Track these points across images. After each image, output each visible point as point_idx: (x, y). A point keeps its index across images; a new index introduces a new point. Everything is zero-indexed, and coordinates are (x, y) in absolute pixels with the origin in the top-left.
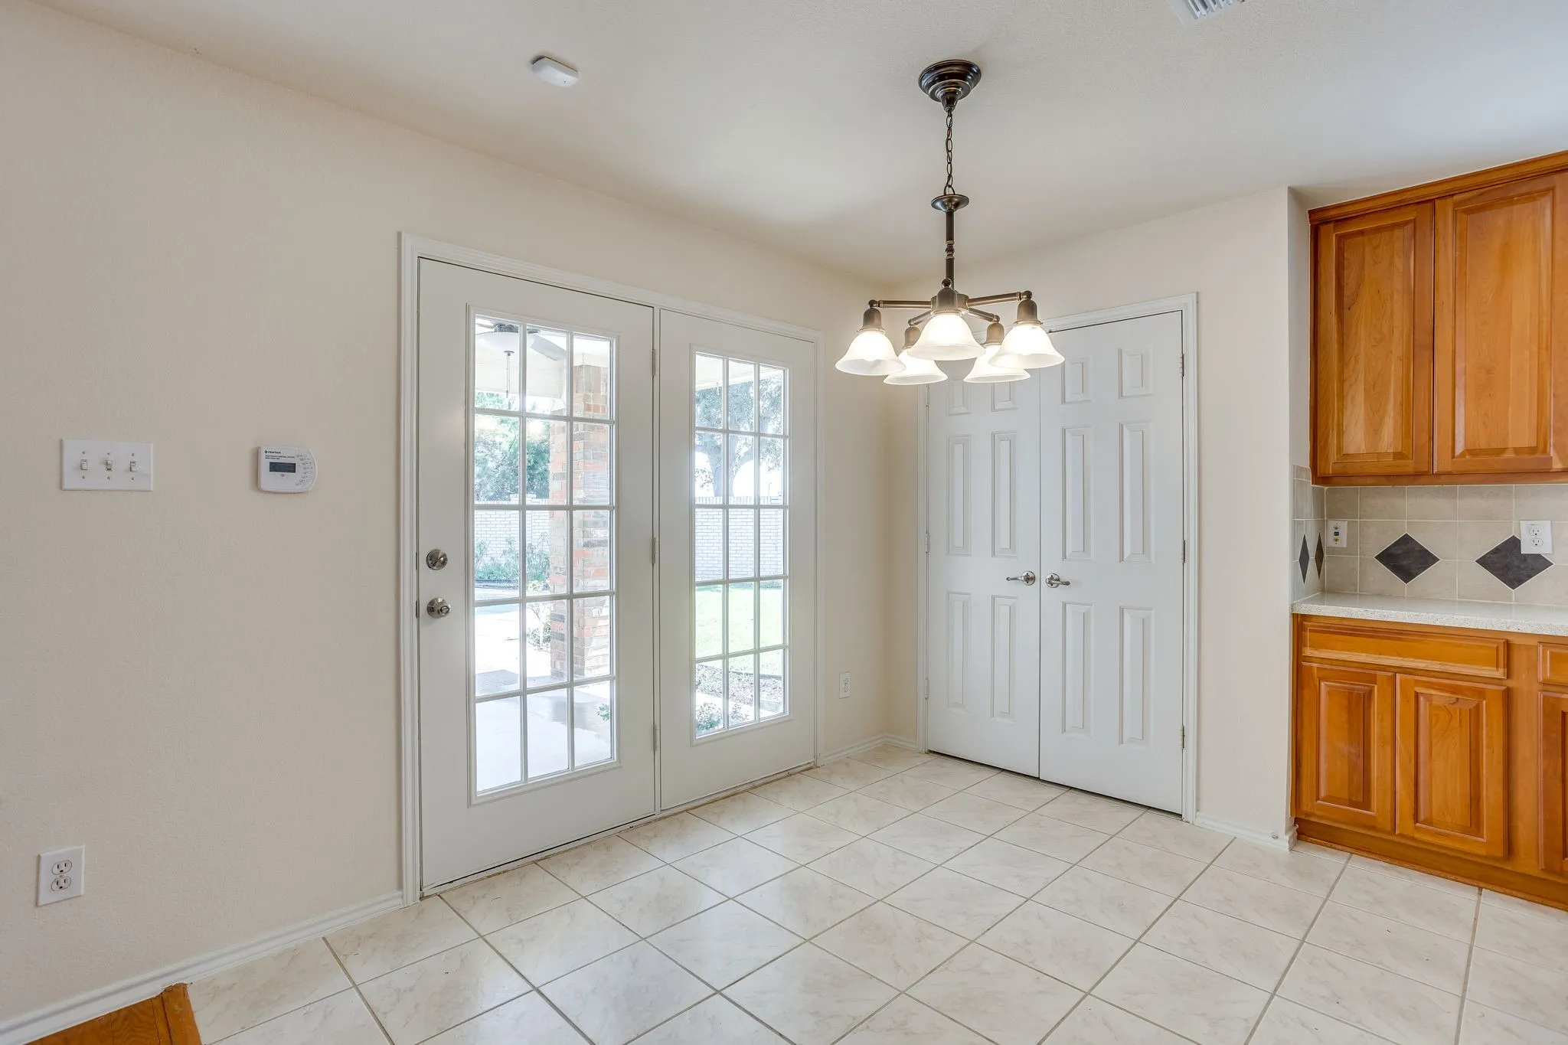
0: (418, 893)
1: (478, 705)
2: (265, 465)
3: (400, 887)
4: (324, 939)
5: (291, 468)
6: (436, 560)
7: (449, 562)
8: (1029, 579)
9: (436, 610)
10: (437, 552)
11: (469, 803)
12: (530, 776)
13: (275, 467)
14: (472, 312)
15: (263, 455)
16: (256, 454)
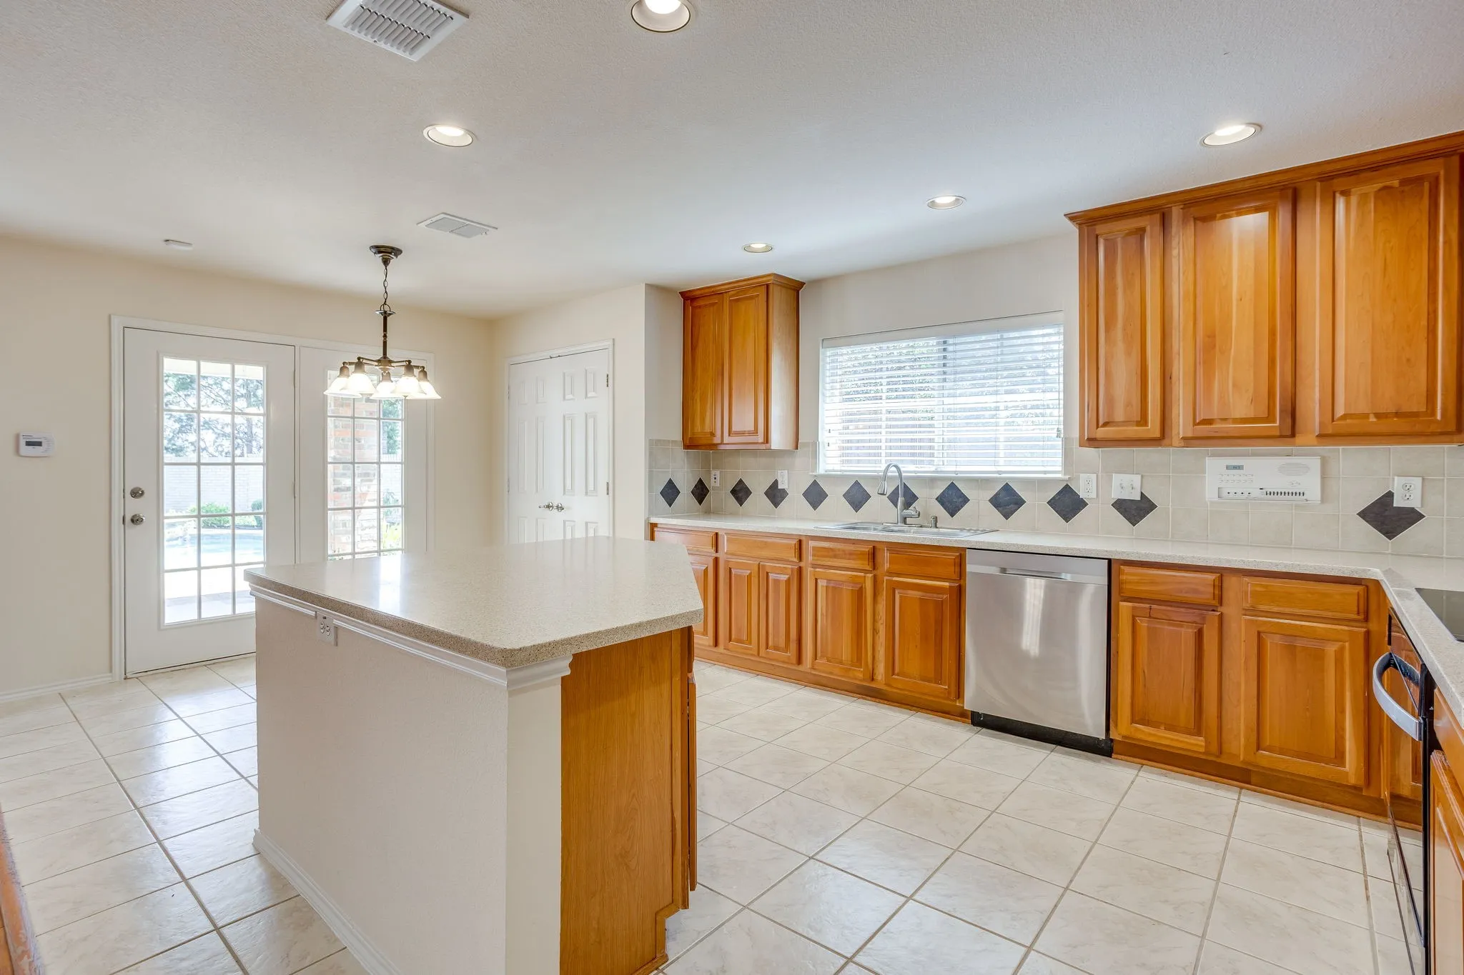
0: (123, 676)
1: (166, 575)
2: (23, 442)
3: (111, 671)
4: (60, 694)
5: (39, 444)
6: (137, 493)
7: (145, 495)
8: (548, 507)
9: (136, 520)
10: (135, 489)
11: (159, 629)
12: (202, 617)
13: (28, 444)
14: (161, 355)
15: (21, 437)
16: (17, 437)
